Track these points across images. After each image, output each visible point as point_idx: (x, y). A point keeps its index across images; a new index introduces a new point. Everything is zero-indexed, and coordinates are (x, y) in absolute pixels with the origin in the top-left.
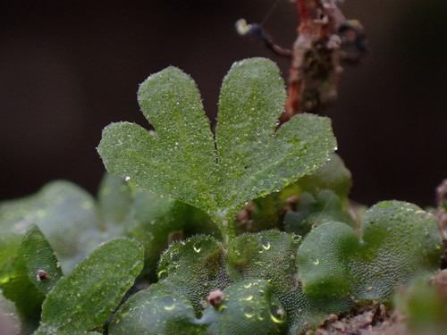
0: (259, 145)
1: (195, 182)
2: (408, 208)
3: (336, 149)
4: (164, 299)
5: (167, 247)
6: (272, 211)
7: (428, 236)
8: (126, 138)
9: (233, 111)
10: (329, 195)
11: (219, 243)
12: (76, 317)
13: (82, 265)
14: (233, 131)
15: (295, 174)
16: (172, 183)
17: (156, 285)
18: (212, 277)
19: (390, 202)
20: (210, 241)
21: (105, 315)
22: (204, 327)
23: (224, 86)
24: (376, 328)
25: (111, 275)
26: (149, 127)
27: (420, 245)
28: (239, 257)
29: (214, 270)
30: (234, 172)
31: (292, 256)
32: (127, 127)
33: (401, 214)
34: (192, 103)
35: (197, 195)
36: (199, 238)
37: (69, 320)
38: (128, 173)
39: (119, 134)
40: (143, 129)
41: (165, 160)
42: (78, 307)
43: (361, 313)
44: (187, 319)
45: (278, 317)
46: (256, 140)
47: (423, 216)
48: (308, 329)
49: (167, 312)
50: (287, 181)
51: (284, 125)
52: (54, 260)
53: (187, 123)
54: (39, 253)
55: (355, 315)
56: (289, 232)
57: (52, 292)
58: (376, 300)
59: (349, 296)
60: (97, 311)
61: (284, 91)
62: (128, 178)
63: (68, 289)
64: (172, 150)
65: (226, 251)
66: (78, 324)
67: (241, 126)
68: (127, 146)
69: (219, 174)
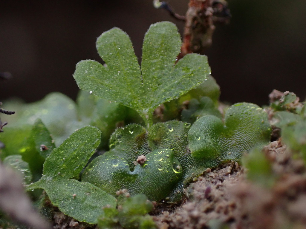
0: (166, 72)
1: (130, 94)
2: (252, 106)
3: (210, 73)
4: (112, 161)
5: (114, 131)
6: (174, 109)
7: (263, 123)
8: (90, 69)
9: (151, 53)
10: (208, 100)
11: (144, 128)
12: (63, 171)
13: (66, 142)
14: (151, 64)
15: (187, 88)
16: (117, 94)
17: (108, 152)
18: (140, 148)
19: (242, 103)
20: (138, 127)
21: (79, 170)
22: (135, 176)
23: (146, 39)
24: (233, 175)
25: (82, 147)
26: (103, 63)
27: (259, 128)
28: (155, 136)
29: (141, 144)
30: (152, 87)
31: (185, 135)
32: (91, 62)
33: (248, 110)
34: (127, 48)
35: (131, 101)
36: (132, 125)
37: (59, 173)
38: (91, 89)
39: (86, 67)
40: (99, 64)
41: (112, 81)
42: (64, 165)
43: (225, 167)
44: (125, 172)
45: (177, 170)
46: (164, 69)
47: (260, 111)
48: (194, 177)
49: (114, 168)
50: (182, 92)
51: (180, 60)
52: (50, 139)
53: (124, 60)
54: (42, 135)
55: (221, 168)
56: (184, 121)
57: (49, 157)
58: (233, 160)
59: (217, 158)
60: (75, 167)
61: (180, 41)
62: (91, 92)
63: (58, 156)
64: (116, 75)
65: (147, 133)
66: (63, 175)
67: (155, 61)
68: (90, 74)
69: (143, 89)
